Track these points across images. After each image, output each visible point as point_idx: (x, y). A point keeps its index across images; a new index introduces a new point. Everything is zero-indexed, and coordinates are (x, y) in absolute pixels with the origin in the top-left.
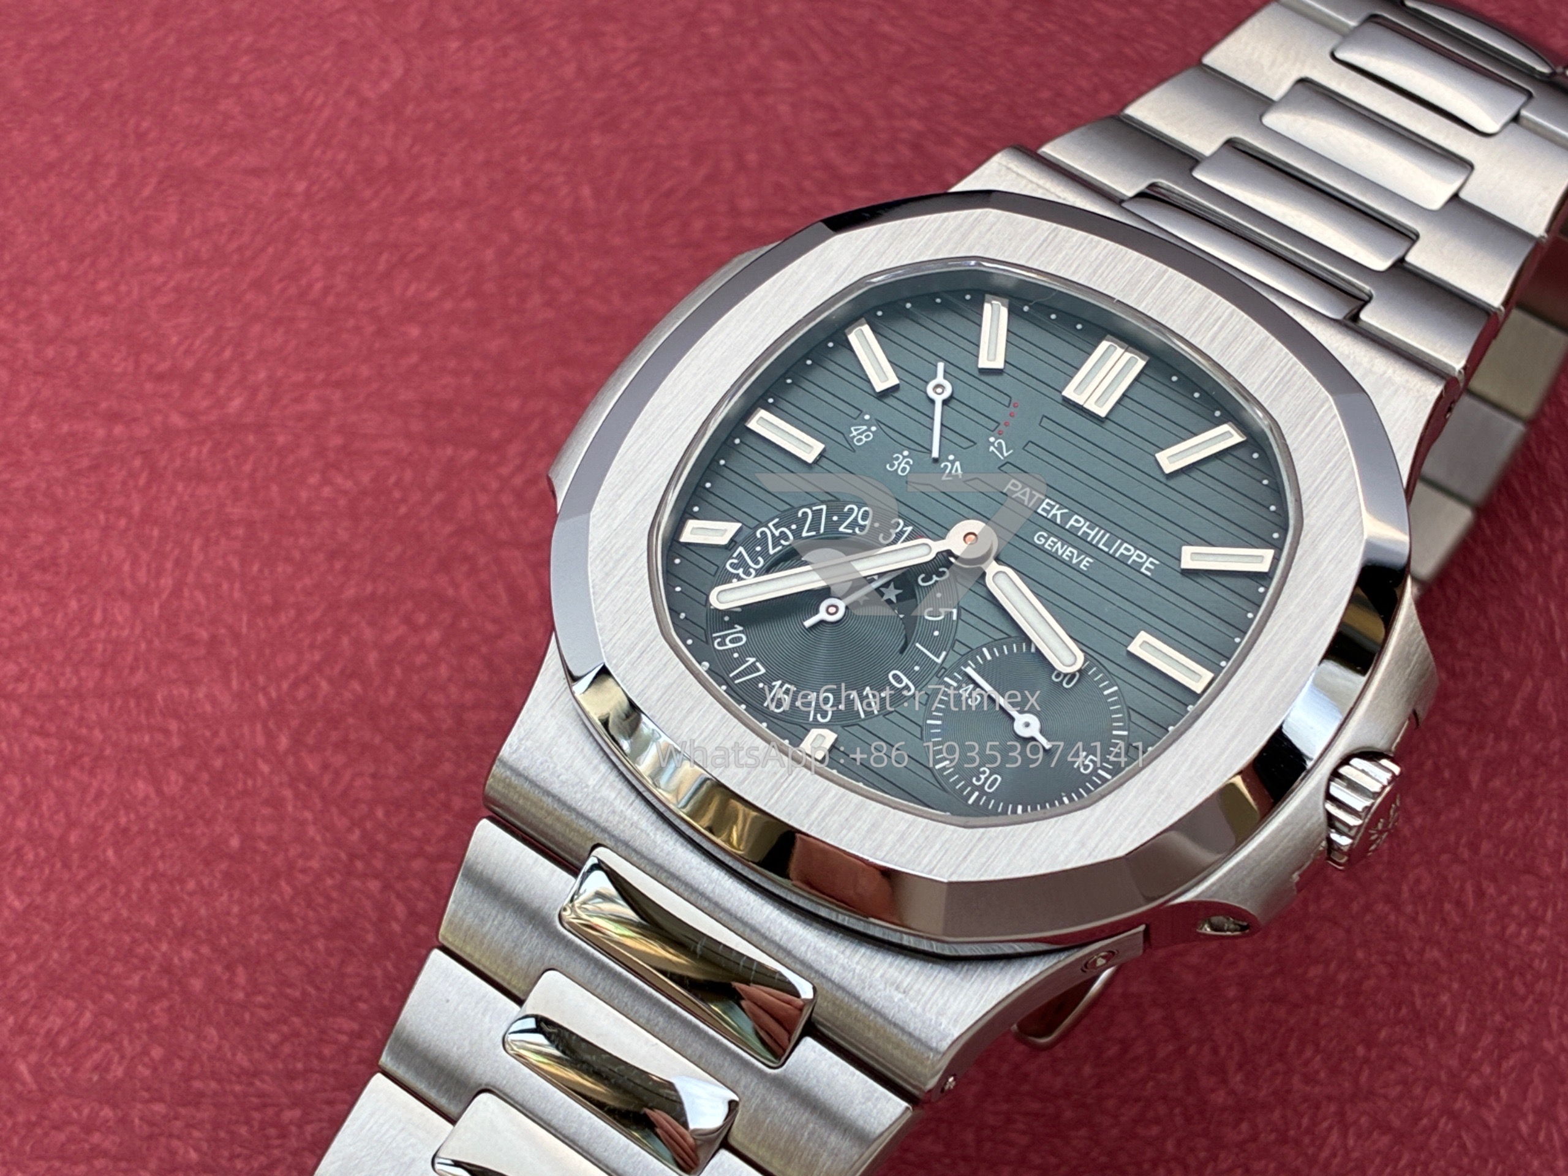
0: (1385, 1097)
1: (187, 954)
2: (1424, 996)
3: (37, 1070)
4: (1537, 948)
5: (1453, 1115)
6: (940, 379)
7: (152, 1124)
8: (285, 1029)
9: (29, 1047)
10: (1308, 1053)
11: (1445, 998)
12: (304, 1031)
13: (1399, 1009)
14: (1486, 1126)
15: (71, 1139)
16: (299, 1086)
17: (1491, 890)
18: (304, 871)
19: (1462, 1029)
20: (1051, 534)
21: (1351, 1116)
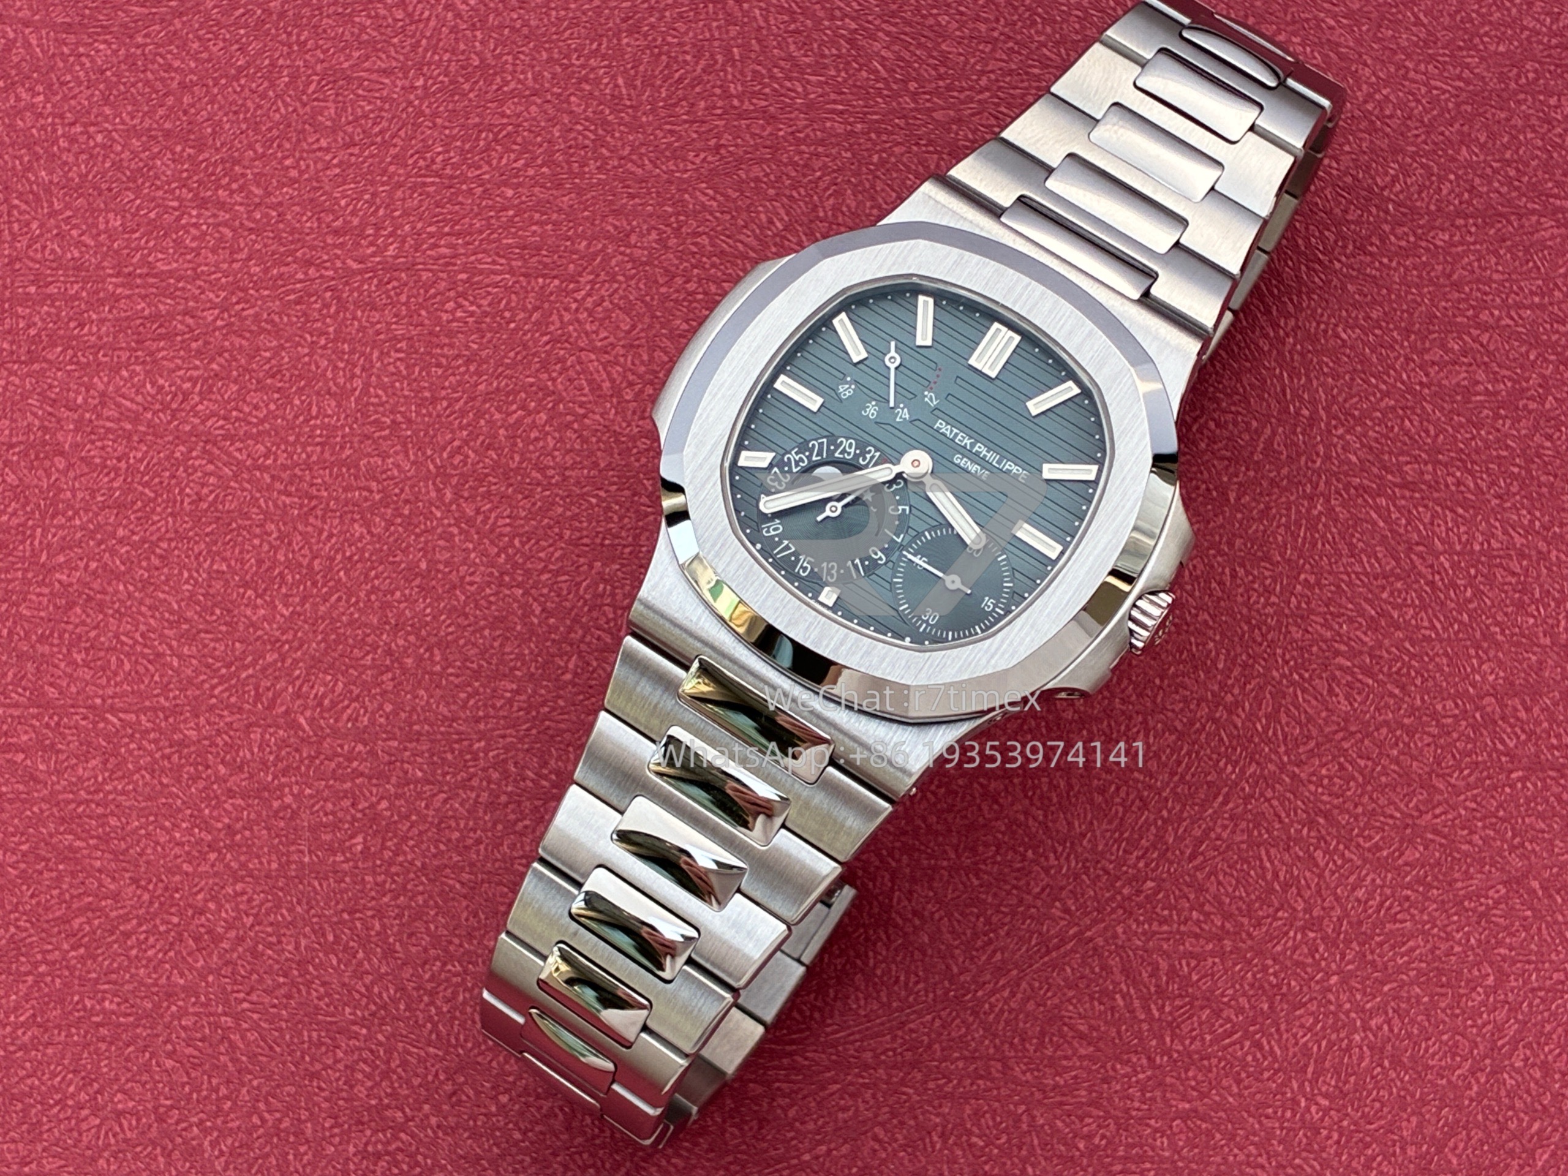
0: (1173, 711)
1: (401, 642)
2: (1197, 645)
3: (311, 721)
4: (1270, 610)
5: (1215, 721)
6: (893, 353)
7: (391, 755)
8: (469, 689)
9: (305, 707)
10: (1125, 682)
11: (1211, 645)
12: (481, 690)
13: (1181, 653)
14: (1236, 727)
15: (339, 765)
16: (482, 726)
17: (1241, 572)
18: (471, 584)
19: (1221, 666)
20: (964, 456)
21: (1151, 723)
